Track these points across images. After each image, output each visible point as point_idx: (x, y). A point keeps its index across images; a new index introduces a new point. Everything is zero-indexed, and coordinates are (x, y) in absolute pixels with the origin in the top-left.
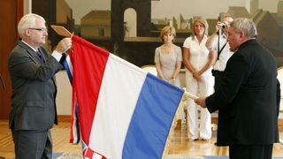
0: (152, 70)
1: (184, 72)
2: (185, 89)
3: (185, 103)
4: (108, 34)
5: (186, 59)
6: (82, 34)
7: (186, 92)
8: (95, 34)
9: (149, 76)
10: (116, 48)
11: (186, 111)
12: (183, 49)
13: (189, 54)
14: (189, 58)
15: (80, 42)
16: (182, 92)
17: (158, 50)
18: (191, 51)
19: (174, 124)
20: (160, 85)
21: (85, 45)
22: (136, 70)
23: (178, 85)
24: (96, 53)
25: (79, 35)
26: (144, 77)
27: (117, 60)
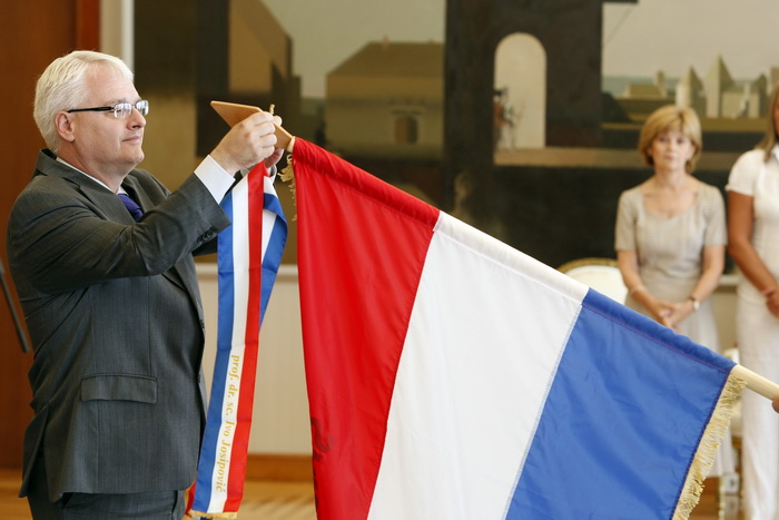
0: (606, 281)
1: (731, 290)
2: (734, 355)
3: (736, 411)
4: (431, 135)
5: (741, 239)
6: (330, 134)
7: (739, 369)
8: (382, 134)
9: (593, 302)
10: (461, 192)
11: (737, 443)
12: (729, 199)
13: (753, 219)
14: (751, 236)
15: (324, 168)
16: (725, 368)
17: (631, 200)
18: (760, 206)
19: (690, 494)
20: (635, 339)
21: (346, 180)
22: (542, 277)
23: (706, 339)
24: (388, 215)
25: (320, 140)
26: (574, 308)
27: (467, 240)
